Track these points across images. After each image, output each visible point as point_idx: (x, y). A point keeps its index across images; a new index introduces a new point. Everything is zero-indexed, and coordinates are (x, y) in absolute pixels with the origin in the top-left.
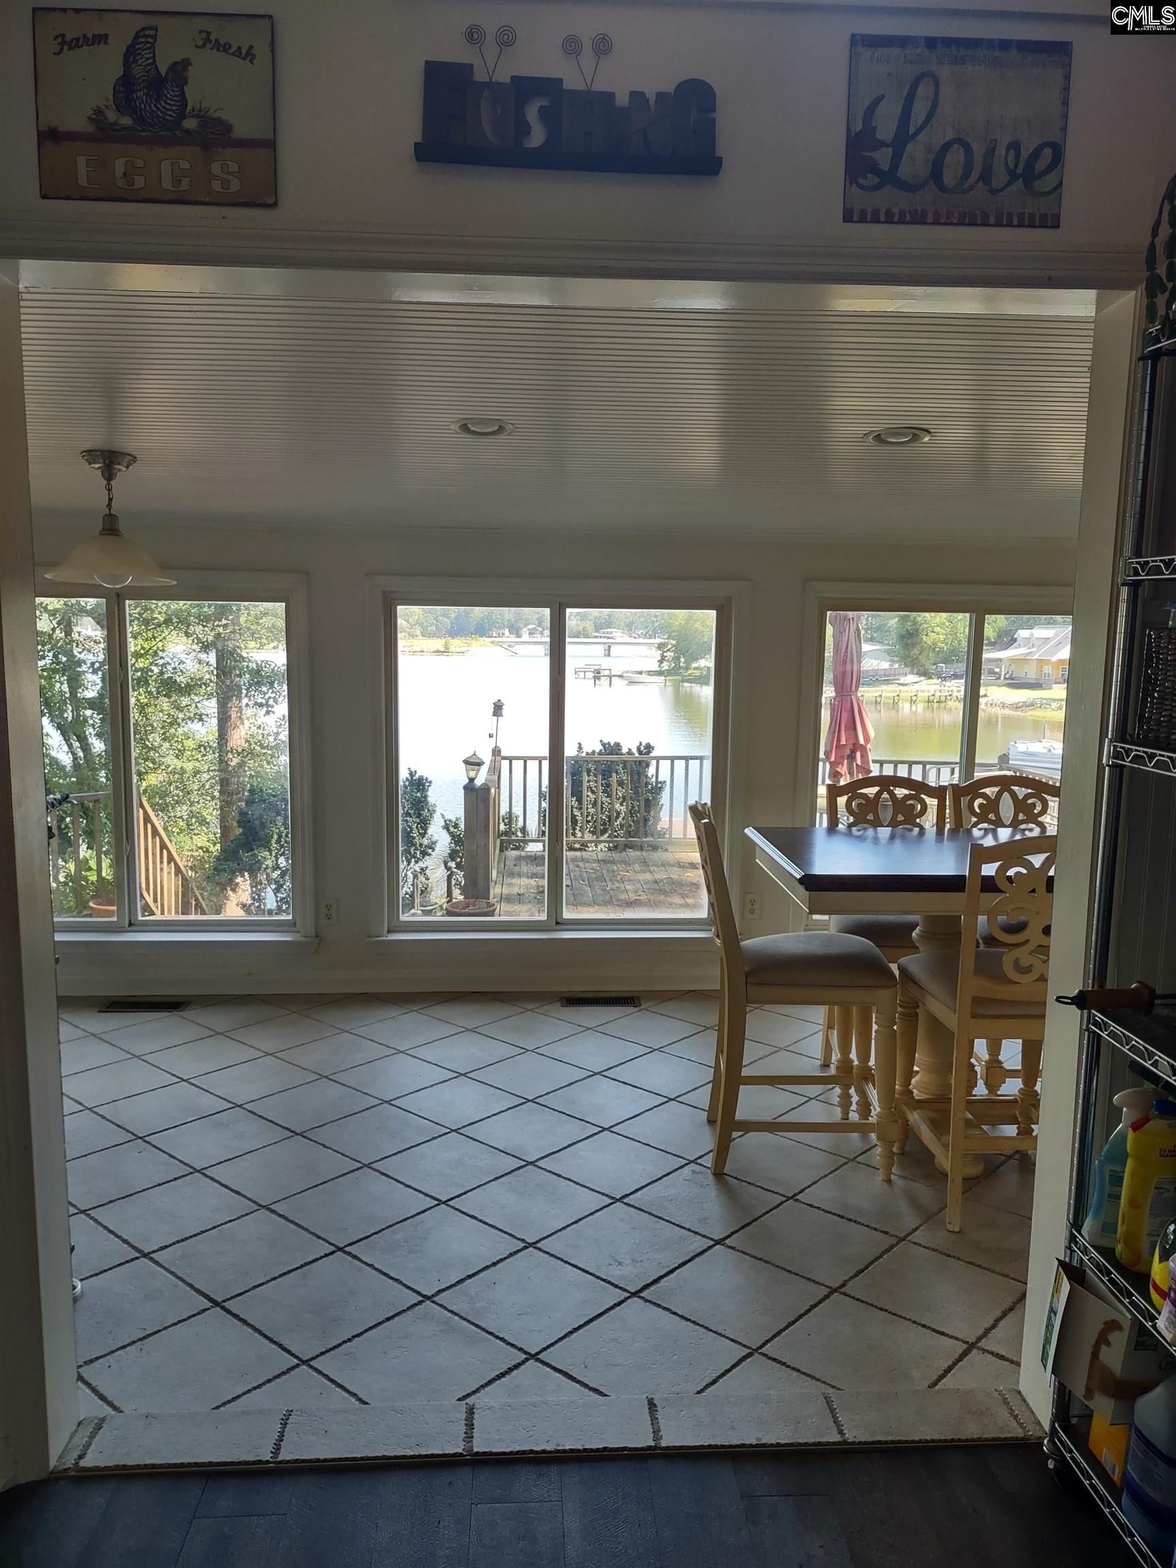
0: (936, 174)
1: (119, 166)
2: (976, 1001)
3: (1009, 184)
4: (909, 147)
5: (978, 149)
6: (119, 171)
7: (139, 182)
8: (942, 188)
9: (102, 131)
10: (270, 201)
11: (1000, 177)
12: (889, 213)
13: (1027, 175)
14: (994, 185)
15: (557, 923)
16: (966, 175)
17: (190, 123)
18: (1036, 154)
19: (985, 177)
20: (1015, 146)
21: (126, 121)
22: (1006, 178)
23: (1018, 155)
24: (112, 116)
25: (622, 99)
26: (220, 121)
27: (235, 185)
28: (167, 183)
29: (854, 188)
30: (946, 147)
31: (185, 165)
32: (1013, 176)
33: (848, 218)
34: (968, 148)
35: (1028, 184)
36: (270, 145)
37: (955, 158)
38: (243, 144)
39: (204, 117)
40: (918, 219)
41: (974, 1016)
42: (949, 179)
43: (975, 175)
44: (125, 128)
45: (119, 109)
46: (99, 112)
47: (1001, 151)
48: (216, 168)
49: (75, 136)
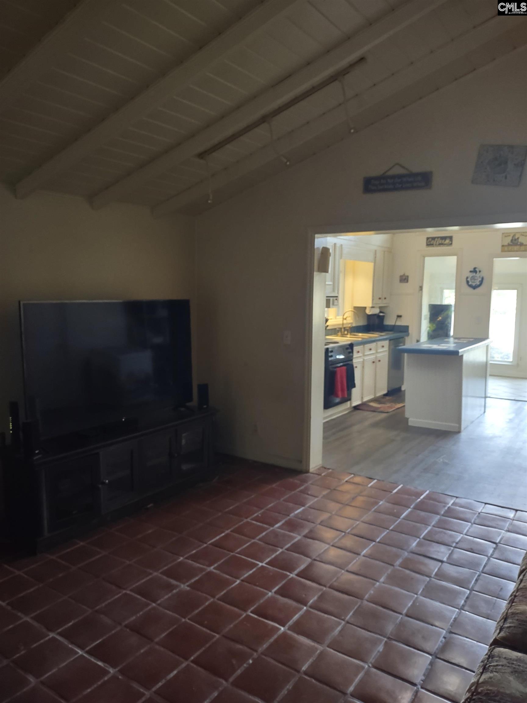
17: (519, 243)
21: (512, 244)
28: (515, 249)
31: (518, 248)
38: (525, 245)
46: (509, 243)
48: (521, 248)
49: (506, 246)
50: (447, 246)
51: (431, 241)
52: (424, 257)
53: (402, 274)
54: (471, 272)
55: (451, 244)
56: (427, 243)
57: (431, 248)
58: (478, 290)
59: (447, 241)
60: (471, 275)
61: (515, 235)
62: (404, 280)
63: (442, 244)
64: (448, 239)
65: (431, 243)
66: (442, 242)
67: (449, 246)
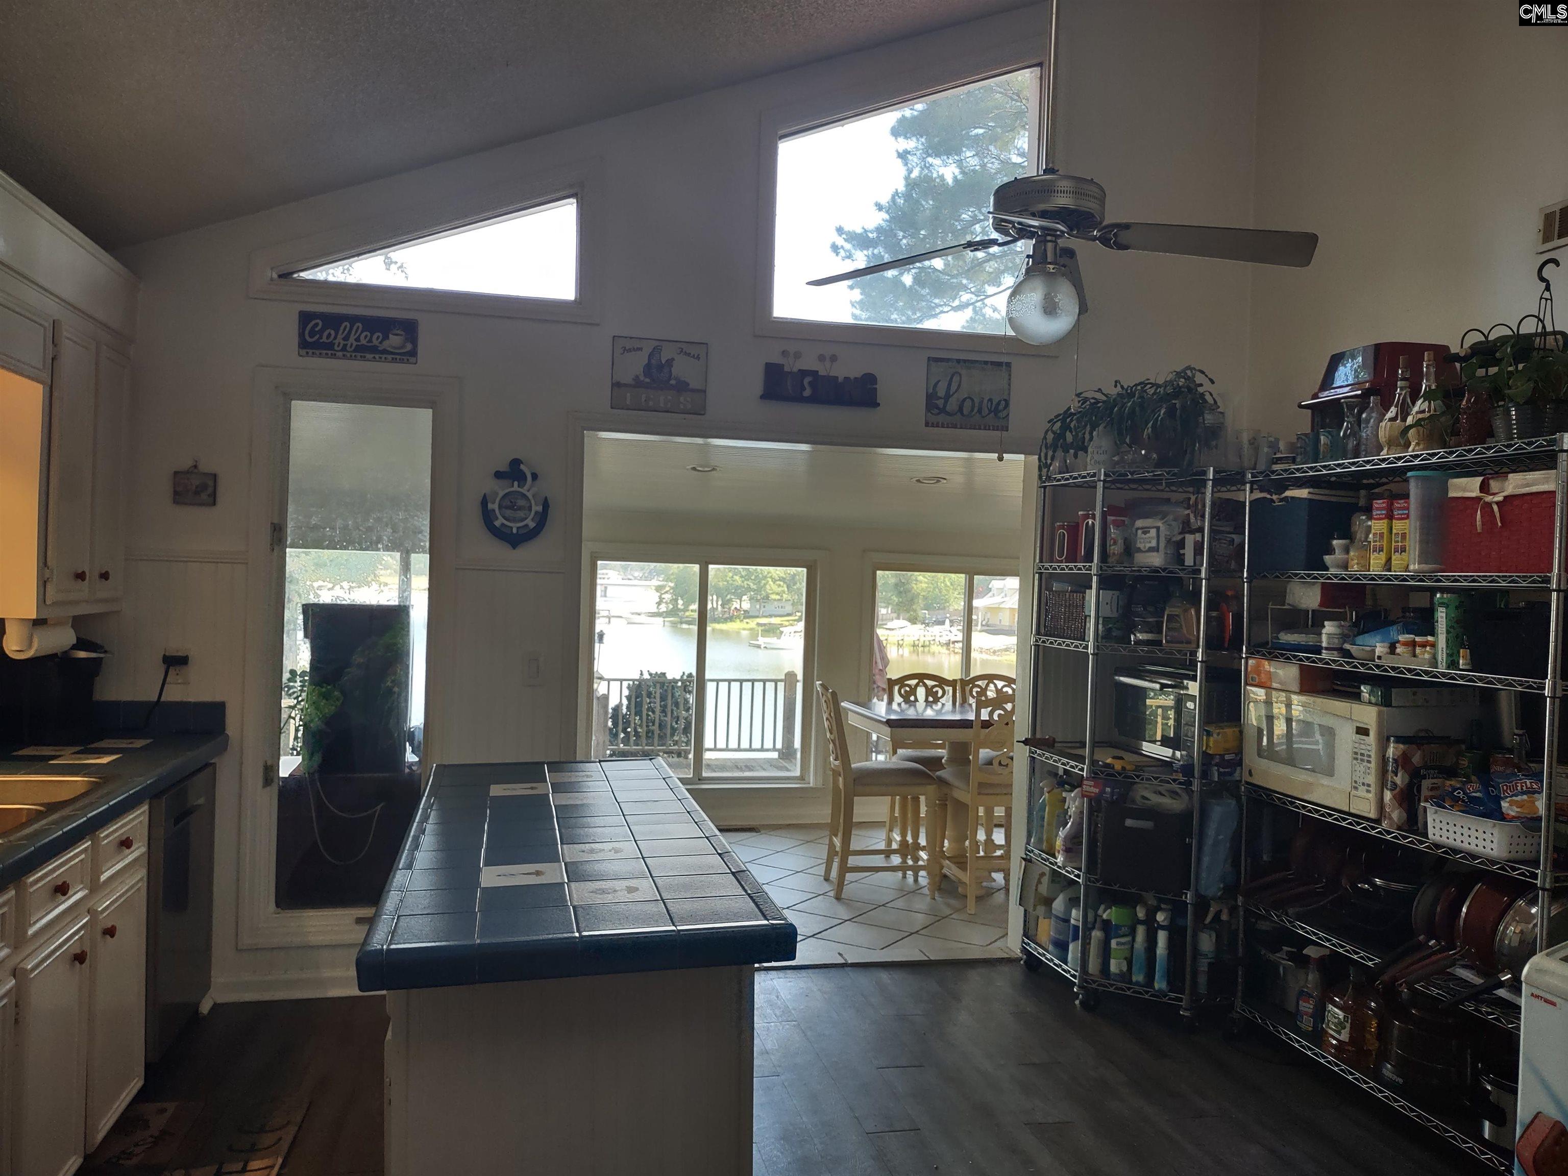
0: (961, 409)
1: (643, 397)
2: (981, 785)
3: (989, 414)
4: (950, 399)
5: (977, 401)
6: (643, 400)
7: (651, 403)
8: (962, 414)
9: (638, 384)
10: (703, 412)
11: (985, 411)
12: (943, 424)
13: (996, 411)
14: (983, 414)
15: (699, 780)
16: (972, 410)
17: (673, 382)
18: (999, 403)
19: (980, 411)
20: (990, 400)
21: (647, 380)
22: (987, 412)
23: (992, 404)
24: (642, 378)
25: (840, 380)
26: (685, 381)
27: (689, 406)
28: (662, 405)
29: (930, 414)
30: (964, 400)
31: (670, 397)
32: (990, 411)
33: (927, 425)
34: (973, 400)
35: (996, 415)
36: (705, 391)
37: (968, 404)
38: (693, 391)
39: (678, 380)
40: (955, 427)
41: (979, 794)
42: (965, 412)
43: (976, 410)
44: (648, 383)
45: (645, 376)
46: (637, 377)
47: (985, 401)
48: (682, 399)
49: (626, 385)
50: (394, 360)
51: (321, 332)
52: (288, 397)
53: (185, 463)
54: (498, 475)
55: (413, 353)
56: (301, 335)
57: (319, 364)
58: (527, 553)
59: (395, 340)
60: (501, 489)
61: (656, 350)
62: (197, 493)
63: (374, 350)
64: (399, 332)
65: (321, 337)
66: (370, 341)
67: (402, 361)
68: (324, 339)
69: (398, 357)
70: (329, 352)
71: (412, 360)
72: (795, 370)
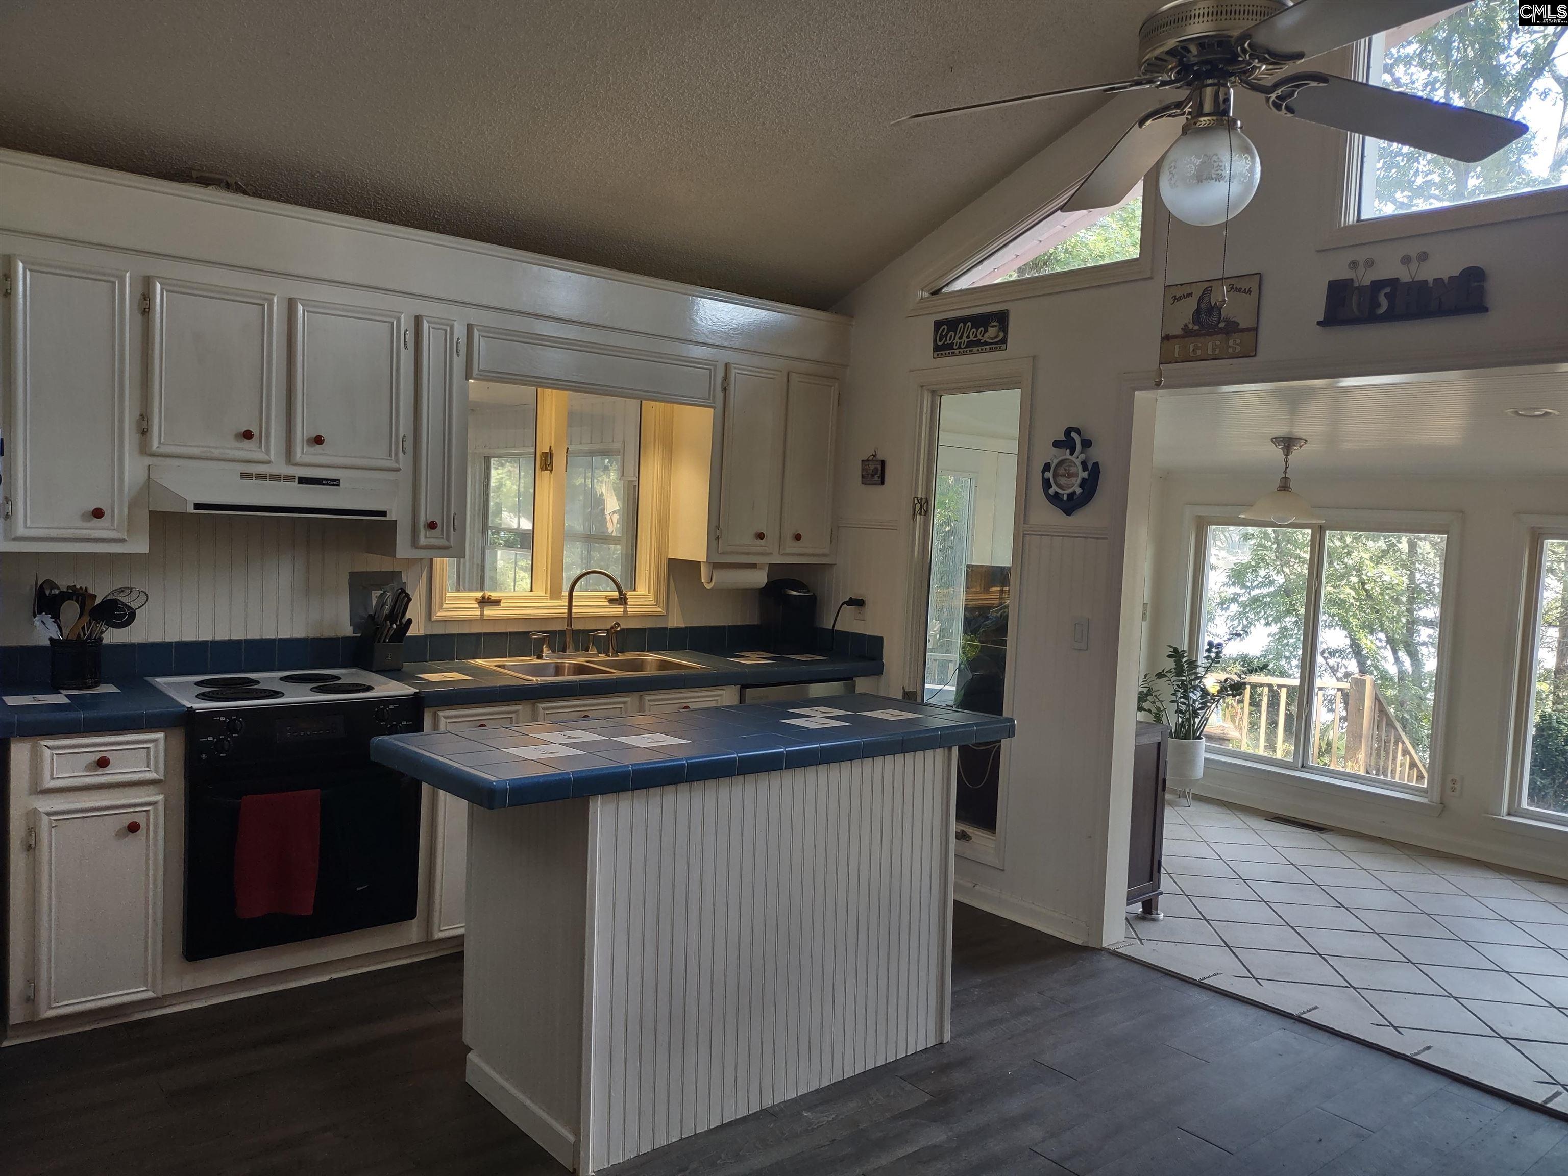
1: (1192, 347)
6: (1191, 350)
7: (1199, 352)
9: (1187, 333)
10: (1254, 354)
17: (1222, 325)
21: (1196, 327)
24: (1190, 326)
25: (1430, 283)
26: (1234, 322)
27: (1238, 349)
28: (1210, 352)
31: (1218, 343)
36: (1256, 329)
38: (1243, 330)
39: (1228, 322)
44: (1196, 331)
45: (1194, 323)
46: (1186, 325)
48: (1231, 343)
49: (1176, 337)
50: (991, 350)
51: (946, 335)
54: (1056, 444)
55: (1004, 341)
56: (935, 341)
57: (948, 362)
58: (1080, 518)
59: (992, 332)
60: (1057, 456)
61: (1207, 291)
62: (873, 476)
63: (978, 343)
64: (995, 324)
65: (946, 340)
66: (976, 337)
67: (996, 350)
68: (948, 342)
69: (994, 346)
70: (951, 351)
71: (1004, 346)
72: (1367, 282)
